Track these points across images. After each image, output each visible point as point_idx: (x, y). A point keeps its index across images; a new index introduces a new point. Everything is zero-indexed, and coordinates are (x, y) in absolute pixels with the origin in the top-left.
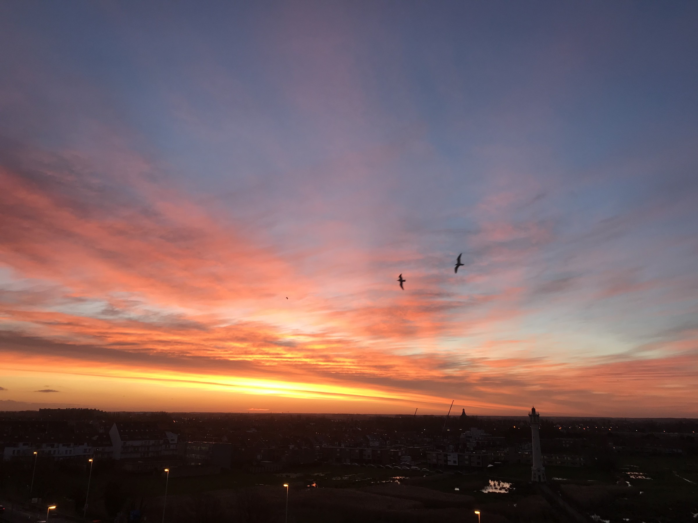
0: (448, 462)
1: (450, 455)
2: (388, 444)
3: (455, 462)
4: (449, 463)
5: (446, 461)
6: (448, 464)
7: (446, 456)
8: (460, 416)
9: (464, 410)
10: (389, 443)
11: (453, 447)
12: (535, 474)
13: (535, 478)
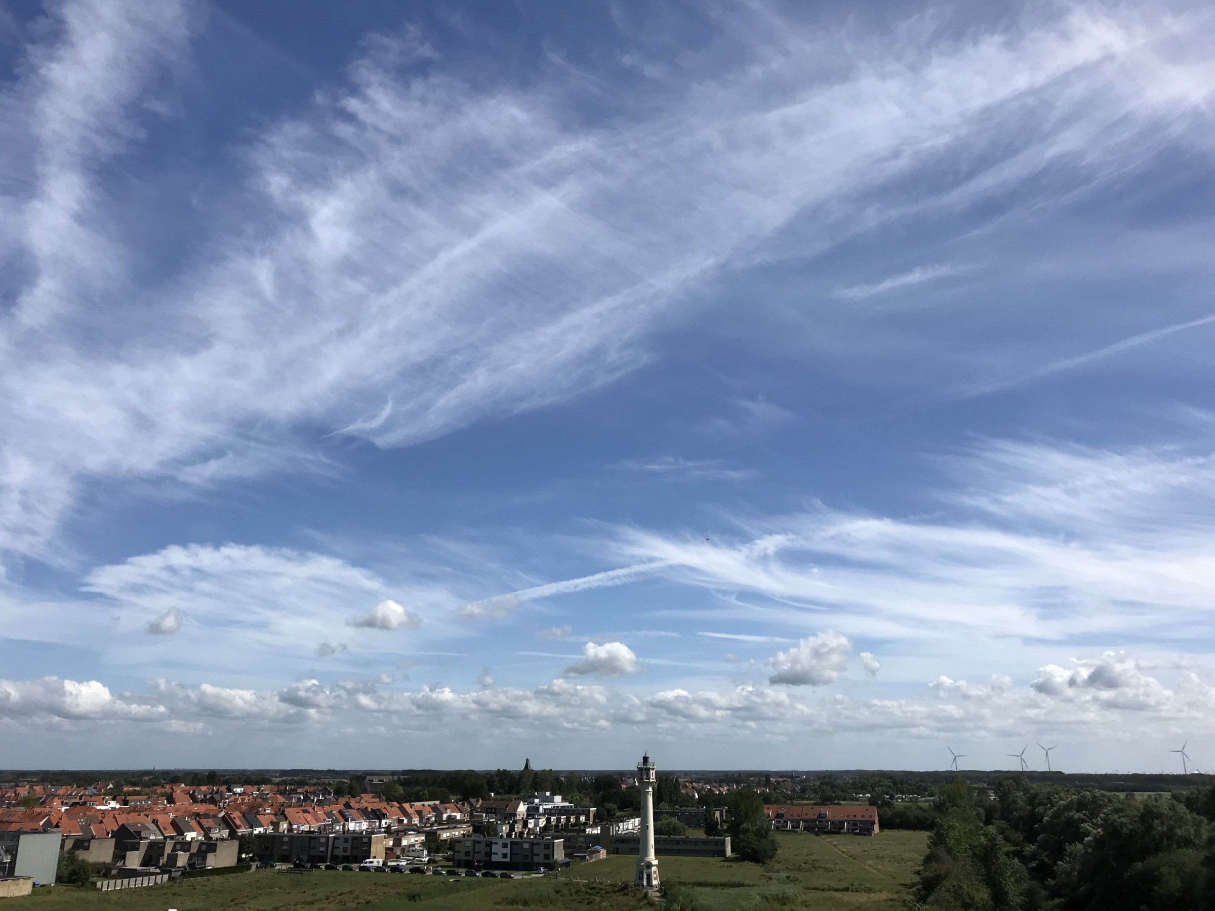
0: (493, 855)
1: (497, 843)
2: (384, 826)
3: (505, 856)
4: (494, 858)
5: (489, 854)
6: (492, 860)
7: (490, 845)
8: (521, 771)
9: (527, 760)
10: (386, 823)
11: (504, 827)
12: (641, 873)
13: (641, 879)
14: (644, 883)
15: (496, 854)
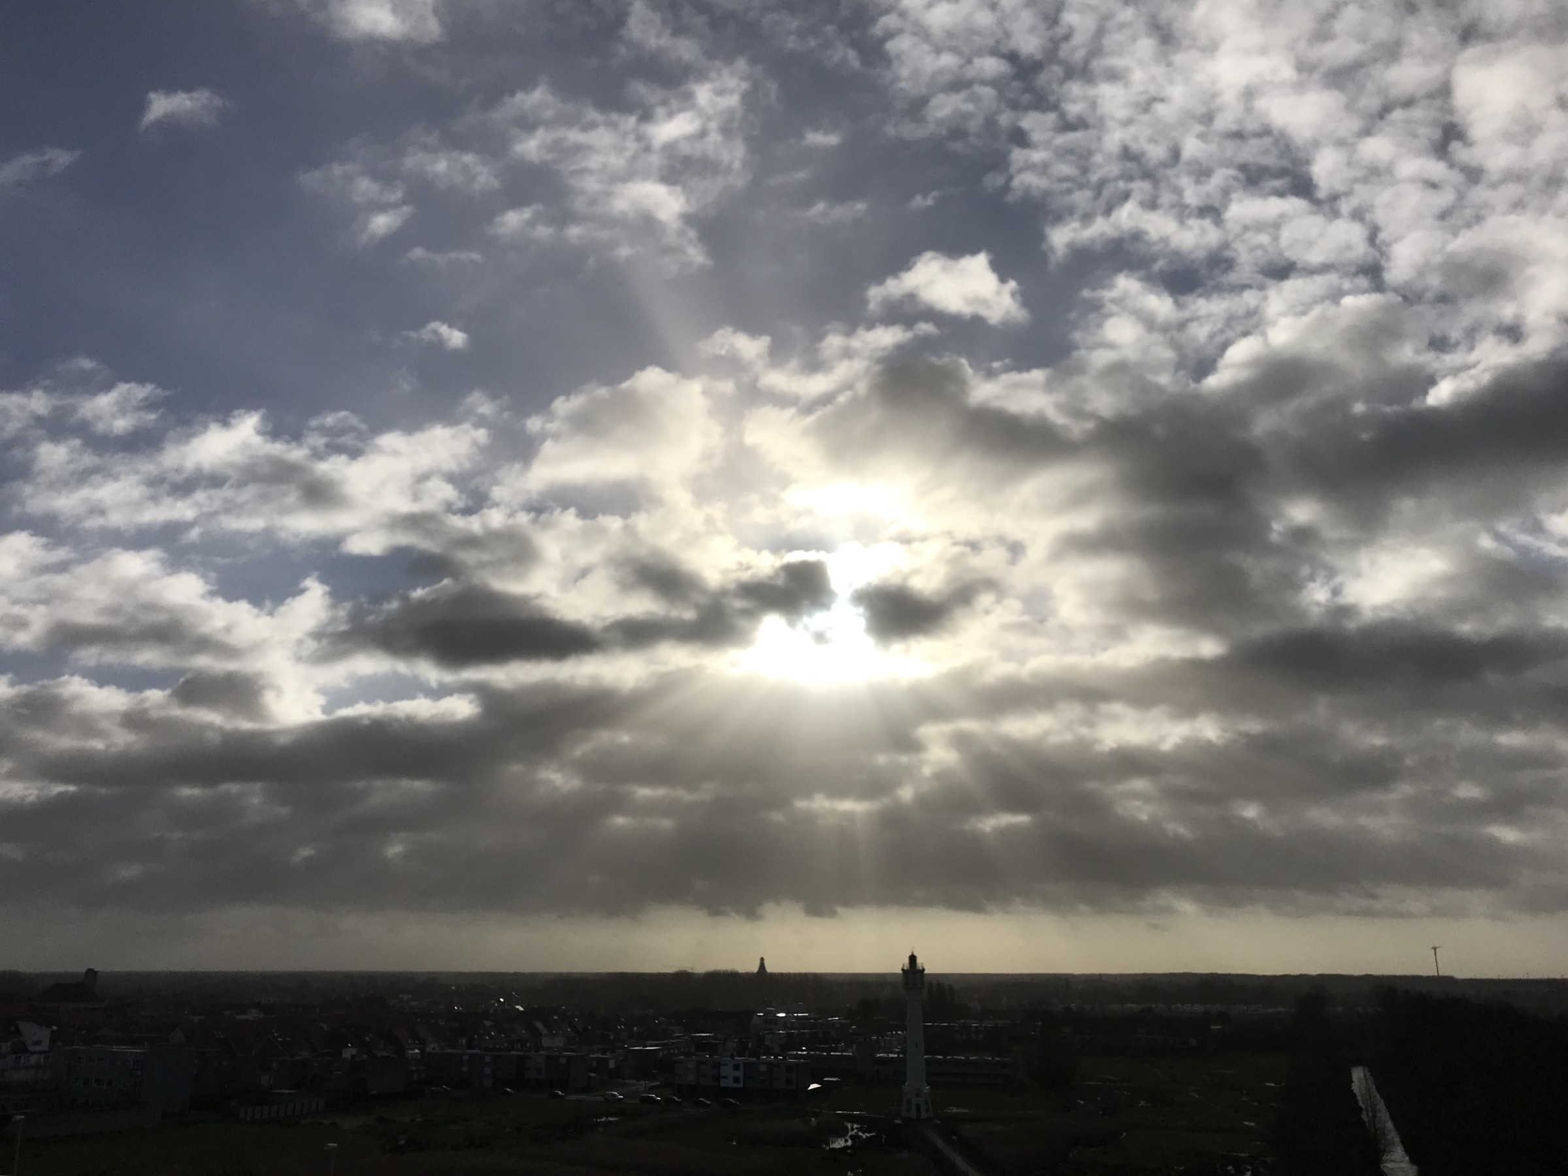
0: (721, 1080)
1: (726, 1065)
3: (736, 1080)
4: (723, 1083)
5: (718, 1078)
6: (721, 1085)
7: (717, 1066)
8: (754, 974)
9: (762, 959)
11: (735, 1045)
12: (909, 1102)
13: (909, 1110)
14: (913, 1115)
15: (725, 1077)
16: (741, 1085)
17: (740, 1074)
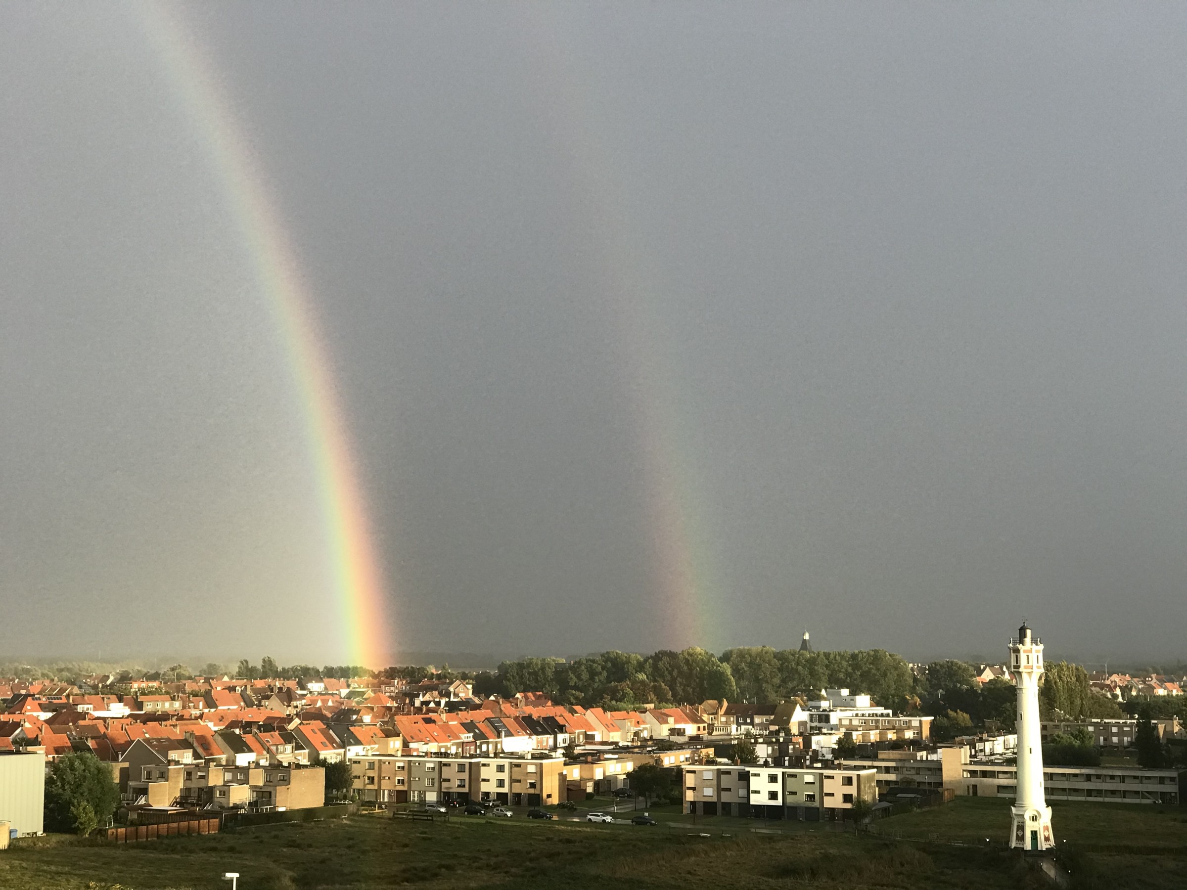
0: (752, 796)
1: (758, 775)
2: (562, 745)
3: (773, 795)
4: (755, 800)
5: (746, 792)
6: (751, 803)
7: (745, 777)
10: (565, 740)
11: (770, 749)
12: (1021, 828)
13: (1021, 838)
14: (1028, 846)
15: (758, 792)
16: (779, 802)
17: (777, 787)
